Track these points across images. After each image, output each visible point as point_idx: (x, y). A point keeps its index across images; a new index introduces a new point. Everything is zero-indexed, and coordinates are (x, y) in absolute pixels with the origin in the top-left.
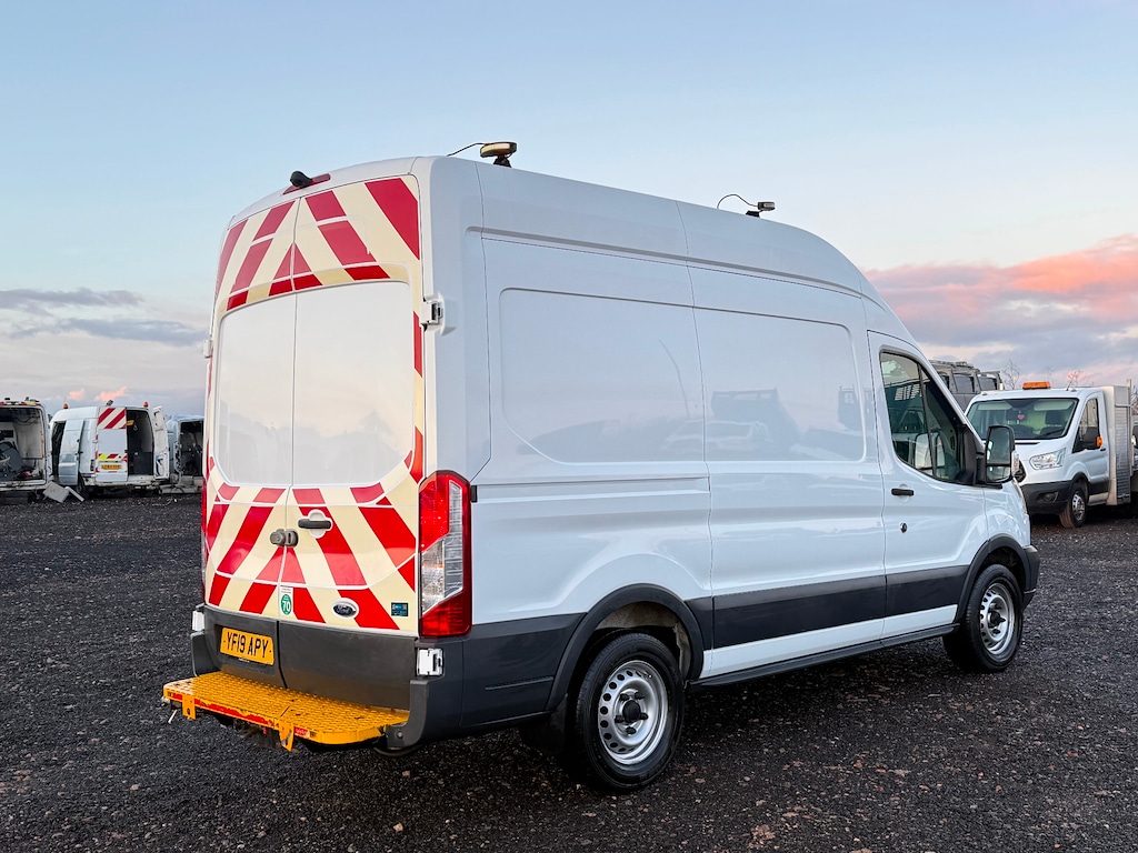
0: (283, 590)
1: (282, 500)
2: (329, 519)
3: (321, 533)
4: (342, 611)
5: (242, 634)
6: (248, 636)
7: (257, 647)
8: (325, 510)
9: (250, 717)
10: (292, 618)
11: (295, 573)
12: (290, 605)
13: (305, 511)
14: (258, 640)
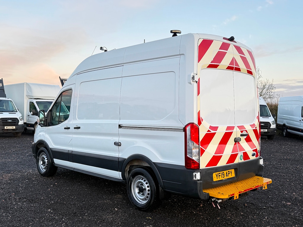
0: (240, 154)
1: (235, 129)
2: (247, 133)
3: (245, 137)
4: (253, 155)
5: (222, 172)
6: (225, 172)
7: (229, 174)
8: (246, 131)
9: (255, 187)
10: (243, 161)
11: (242, 149)
12: (242, 158)
13: (242, 132)
14: (228, 172)
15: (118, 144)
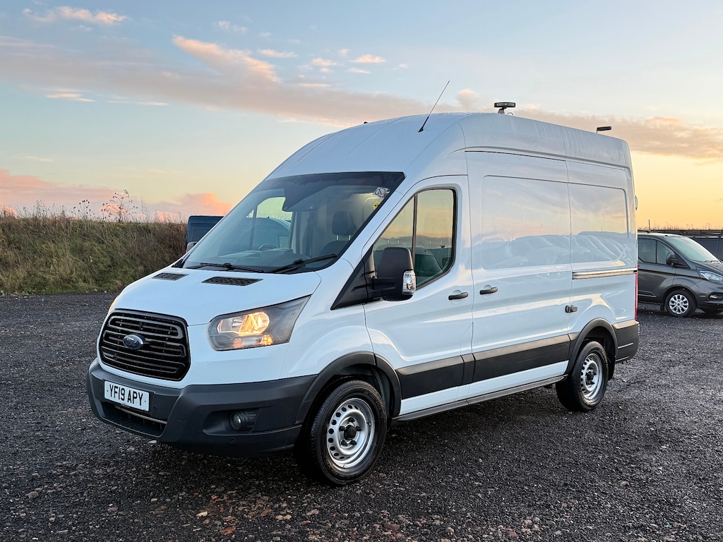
15: (569, 310)
